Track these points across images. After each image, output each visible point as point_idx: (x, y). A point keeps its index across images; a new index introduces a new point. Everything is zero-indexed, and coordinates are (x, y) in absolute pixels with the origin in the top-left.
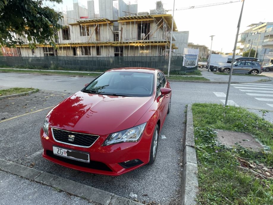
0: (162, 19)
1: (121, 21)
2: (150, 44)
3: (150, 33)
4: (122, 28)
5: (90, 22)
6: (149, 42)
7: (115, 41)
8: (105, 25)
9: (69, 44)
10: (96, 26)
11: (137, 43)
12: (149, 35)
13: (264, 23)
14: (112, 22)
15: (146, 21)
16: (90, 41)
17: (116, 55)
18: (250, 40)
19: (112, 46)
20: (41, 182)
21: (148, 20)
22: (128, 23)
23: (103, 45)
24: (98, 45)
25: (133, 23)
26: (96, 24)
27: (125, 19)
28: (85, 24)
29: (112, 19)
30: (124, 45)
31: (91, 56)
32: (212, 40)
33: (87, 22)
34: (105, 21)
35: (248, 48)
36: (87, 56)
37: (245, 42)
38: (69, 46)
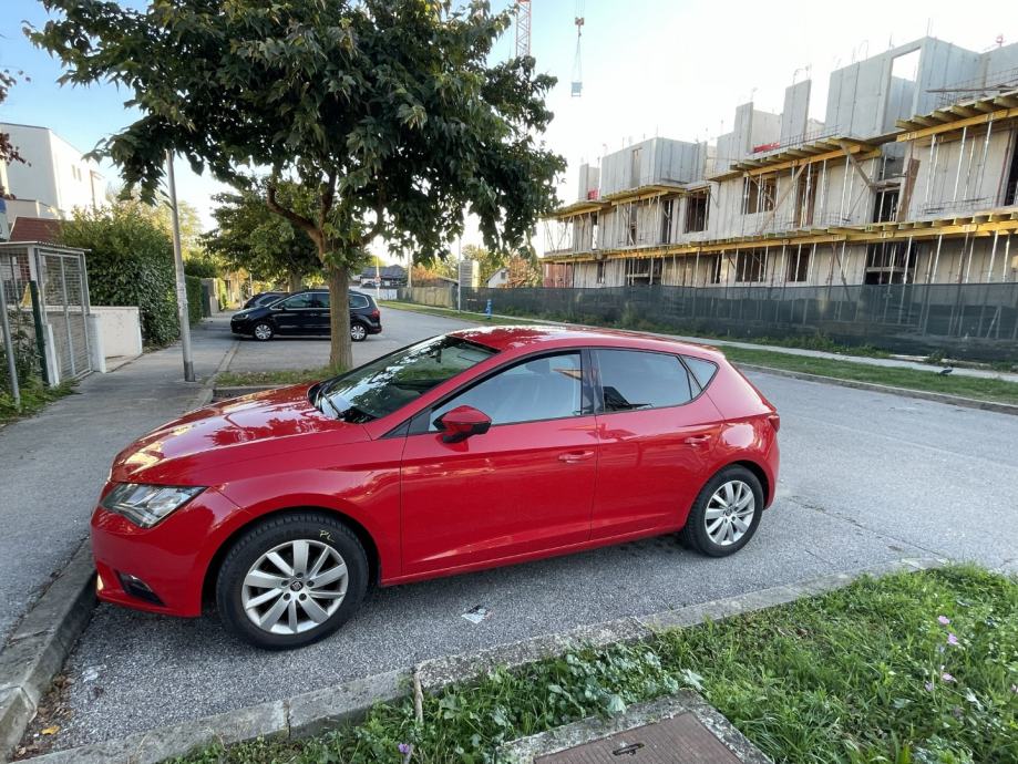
1: (915, 135)
4: (915, 165)
5: (776, 160)
8: (838, 162)
9: (694, 244)
10: (801, 170)
11: (985, 219)
14: (875, 144)
16: (766, 232)
17: (871, 278)
23: (815, 241)
26: (803, 163)
28: (760, 172)
29: (877, 134)
30: (912, 235)
31: (768, 284)
33: (768, 164)
34: (838, 148)
38: (694, 250)
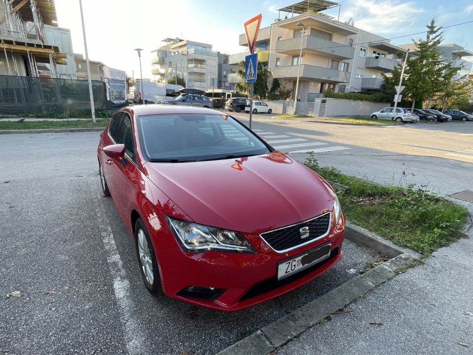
13: (183, 41)
32: (140, 56)
35: (171, 74)
37: (165, 64)
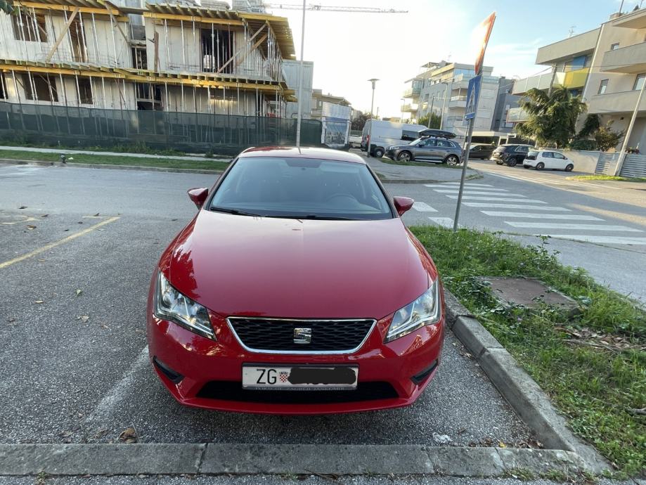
0: (264, 26)
1: (155, 16)
2: (239, 85)
3: (234, 57)
4: (156, 35)
6: (234, 80)
7: (135, 67)
8: (104, 18)
10: (73, 16)
11: (202, 78)
12: (232, 62)
13: (450, 64)
14: (124, 12)
15: (223, 25)
16: (54, 60)
17: (142, 106)
18: (428, 95)
19: (128, 82)
20: (226, 470)
21: (229, 23)
22: (174, 24)
23: (102, 75)
24: (84, 74)
25: (188, 25)
26: (73, 9)
27: (165, 10)
28: (33, 6)
29: (123, 5)
30: (166, 81)
31: (61, 104)
32: (374, 88)
34: (104, 8)
35: (425, 110)
36: (48, 103)
37: (420, 98)
